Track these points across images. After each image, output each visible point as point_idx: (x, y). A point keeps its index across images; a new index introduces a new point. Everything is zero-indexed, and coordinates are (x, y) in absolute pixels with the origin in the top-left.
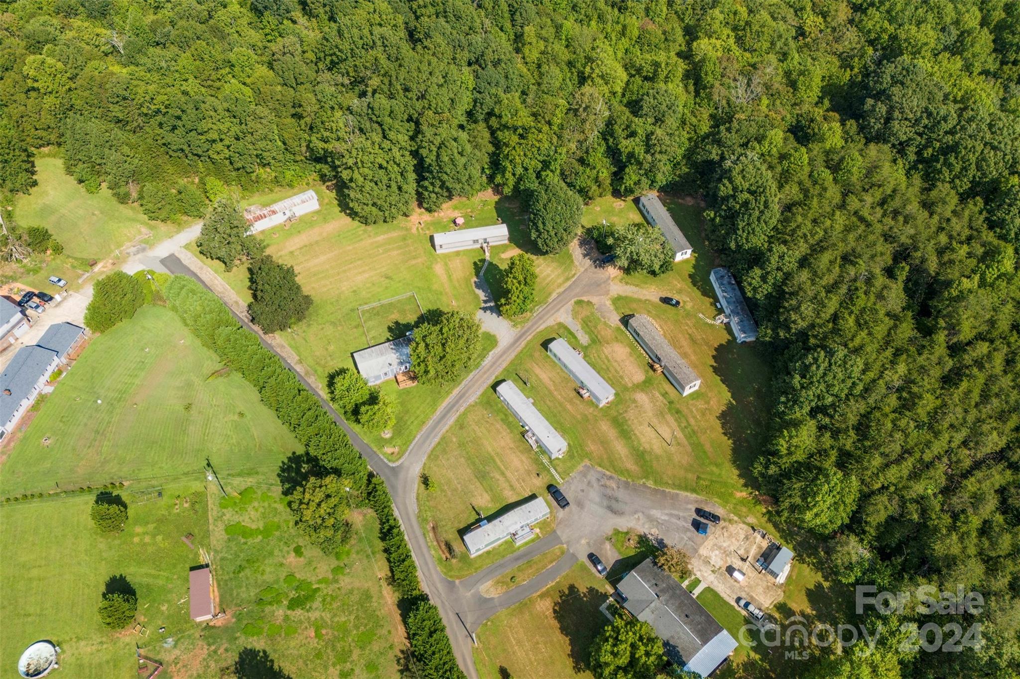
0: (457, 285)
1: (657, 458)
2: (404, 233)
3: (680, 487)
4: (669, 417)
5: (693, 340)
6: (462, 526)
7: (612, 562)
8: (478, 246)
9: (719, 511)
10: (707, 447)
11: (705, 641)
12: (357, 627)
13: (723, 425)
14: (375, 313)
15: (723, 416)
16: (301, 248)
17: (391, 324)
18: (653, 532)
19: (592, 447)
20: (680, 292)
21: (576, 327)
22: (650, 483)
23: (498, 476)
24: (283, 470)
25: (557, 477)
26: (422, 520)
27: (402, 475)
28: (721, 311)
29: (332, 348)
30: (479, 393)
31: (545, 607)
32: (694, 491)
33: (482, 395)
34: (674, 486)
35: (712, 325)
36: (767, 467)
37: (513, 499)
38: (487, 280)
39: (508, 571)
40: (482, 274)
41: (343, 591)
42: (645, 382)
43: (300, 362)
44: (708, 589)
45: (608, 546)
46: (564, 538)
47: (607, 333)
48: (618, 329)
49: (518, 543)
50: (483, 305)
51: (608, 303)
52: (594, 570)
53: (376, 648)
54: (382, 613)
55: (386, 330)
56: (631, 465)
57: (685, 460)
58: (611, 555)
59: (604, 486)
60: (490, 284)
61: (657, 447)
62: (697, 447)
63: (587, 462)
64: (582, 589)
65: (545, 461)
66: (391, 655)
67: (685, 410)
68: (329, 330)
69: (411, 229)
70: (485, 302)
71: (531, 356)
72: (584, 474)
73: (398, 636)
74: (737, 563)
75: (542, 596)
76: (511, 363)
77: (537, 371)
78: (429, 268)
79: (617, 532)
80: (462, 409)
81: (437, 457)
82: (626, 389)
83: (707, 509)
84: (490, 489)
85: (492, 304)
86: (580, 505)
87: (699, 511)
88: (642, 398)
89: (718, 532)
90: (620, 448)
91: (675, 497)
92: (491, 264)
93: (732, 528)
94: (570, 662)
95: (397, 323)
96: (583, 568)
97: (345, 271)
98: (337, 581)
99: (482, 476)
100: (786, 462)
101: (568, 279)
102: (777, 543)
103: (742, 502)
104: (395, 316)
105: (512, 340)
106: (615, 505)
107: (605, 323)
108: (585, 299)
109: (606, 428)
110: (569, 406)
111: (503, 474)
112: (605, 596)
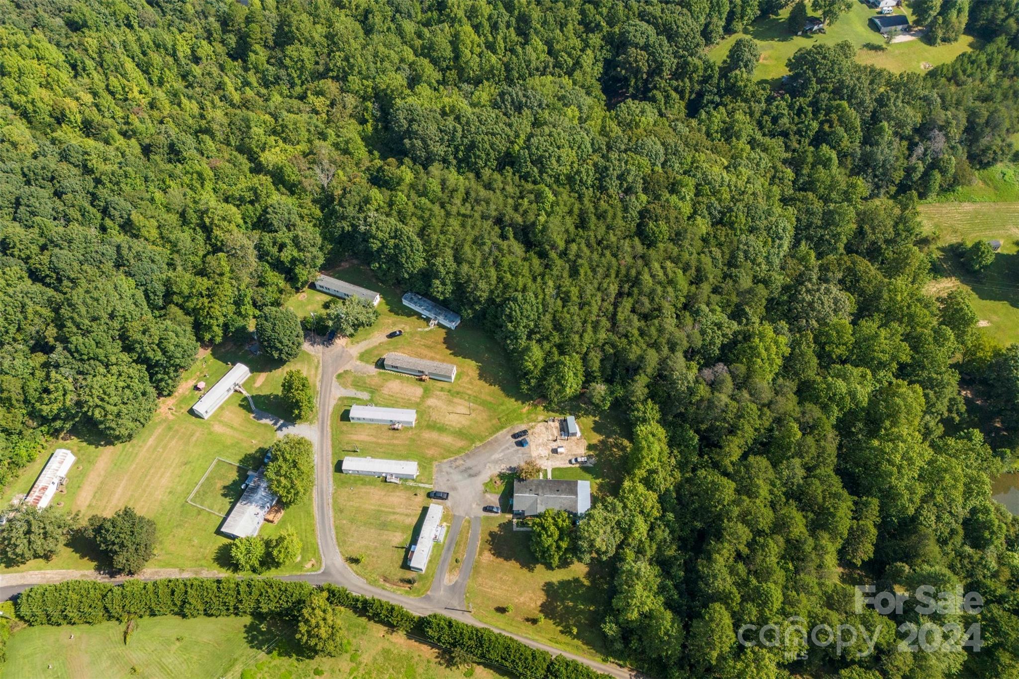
0: (244, 428)
1: (470, 427)
2: (165, 425)
3: (494, 433)
4: (456, 400)
5: (429, 347)
6: (400, 563)
7: (497, 502)
8: (232, 392)
9: (523, 427)
10: (489, 398)
11: (576, 494)
12: (399, 672)
13: (486, 381)
14: (201, 495)
15: (481, 376)
16: (94, 497)
17: (222, 492)
18: (503, 468)
19: (430, 452)
20: (394, 324)
21: (351, 392)
22: (478, 444)
23: (392, 517)
24: (250, 642)
25: (427, 486)
26: (373, 583)
27: (333, 571)
28: (428, 320)
29: (196, 541)
30: (331, 482)
31: (487, 557)
32: (502, 428)
33: (334, 481)
34: (491, 434)
35: (430, 331)
36: (529, 383)
37: (414, 521)
38: (262, 410)
39: (450, 559)
40: (253, 408)
41: (370, 664)
42: (425, 391)
43: (182, 570)
44: (554, 470)
45: (488, 496)
46: (463, 514)
47: (377, 381)
48: (380, 373)
49: (441, 539)
50: (276, 427)
51: (358, 362)
52: (493, 515)
53: (421, 671)
54: (404, 651)
55: (223, 498)
56: (460, 444)
57: (485, 415)
58: (494, 499)
59: (457, 467)
60: (266, 410)
61: (464, 422)
62: (483, 403)
63: (435, 463)
64: (496, 529)
65: (411, 483)
66: (433, 665)
67: (461, 390)
68: (181, 532)
69: (167, 418)
70: (275, 424)
71: (342, 432)
72: (440, 471)
73: (427, 652)
74: (554, 445)
75: (480, 554)
76: (333, 446)
77: (355, 437)
78: (210, 433)
79: (486, 484)
80: (331, 501)
81: (344, 542)
82: (418, 404)
83: (517, 431)
84: (396, 528)
85: (281, 422)
86: (454, 489)
87: (514, 436)
88: (431, 402)
89: (532, 438)
90: (447, 439)
91: (496, 440)
92: (252, 397)
93: (536, 430)
94: (525, 571)
95: (225, 487)
96: (488, 518)
97: (147, 485)
98: (360, 663)
99: (384, 526)
100: (537, 373)
101: (317, 368)
102: (562, 417)
103: (529, 413)
104: (219, 484)
105: (319, 434)
106: (472, 472)
107: (368, 376)
108: (341, 371)
109: (428, 435)
110: (395, 442)
111: (394, 513)
112: (510, 522)
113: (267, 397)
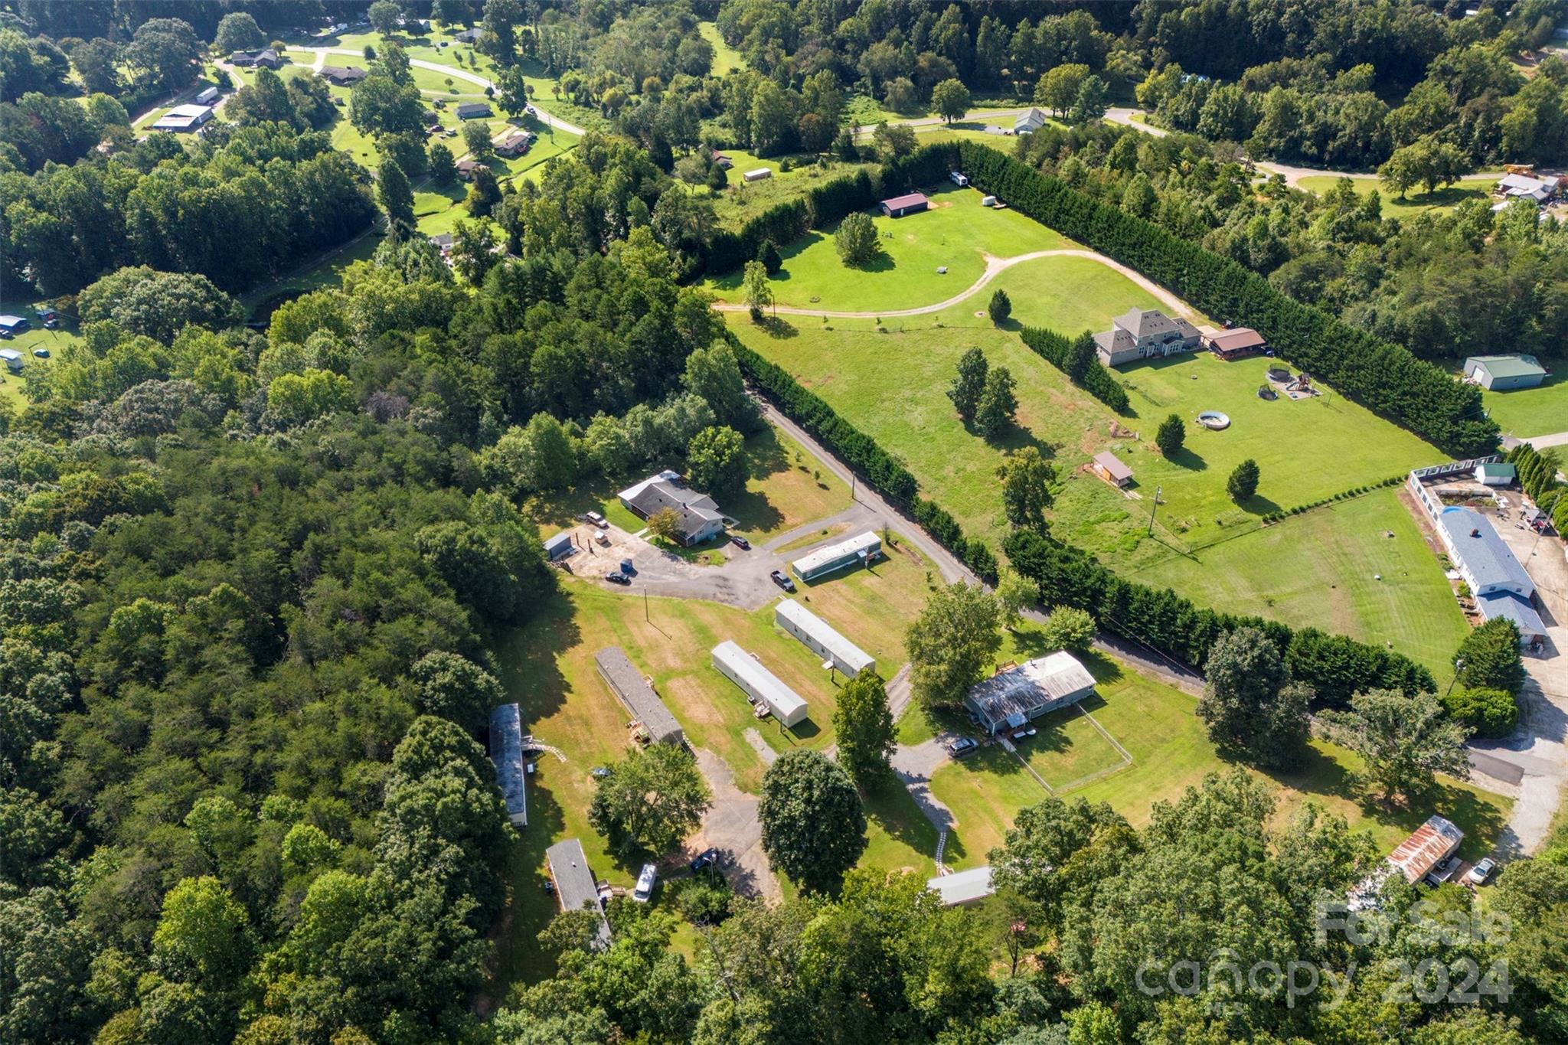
0: (981, 814)
1: (665, 613)
4: (643, 644)
9: (605, 584)
10: (601, 620)
14: (1105, 761)
15: (574, 640)
17: (1068, 748)
18: (682, 565)
26: (933, 565)
28: (530, 755)
30: (900, 674)
31: (792, 520)
32: (628, 597)
33: (895, 672)
37: (835, 583)
38: (930, 823)
40: (943, 836)
42: (668, 678)
45: (730, 556)
47: (716, 739)
48: (699, 744)
50: (926, 785)
55: (1072, 739)
56: (698, 608)
57: (631, 611)
58: (729, 550)
60: (923, 818)
61: (664, 620)
62: (615, 620)
70: (923, 790)
74: (598, 549)
79: (719, 564)
82: (696, 674)
83: (617, 586)
85: (911, 787)
87: (626, 583)
91: (651, 592)
92: (932, 855)
93: (595, 573)
96: (755, 542)
104: (1068, 760)
106: (721, 582)
107: (718, 752)
108: (751, 797)
113: (906, 838)
